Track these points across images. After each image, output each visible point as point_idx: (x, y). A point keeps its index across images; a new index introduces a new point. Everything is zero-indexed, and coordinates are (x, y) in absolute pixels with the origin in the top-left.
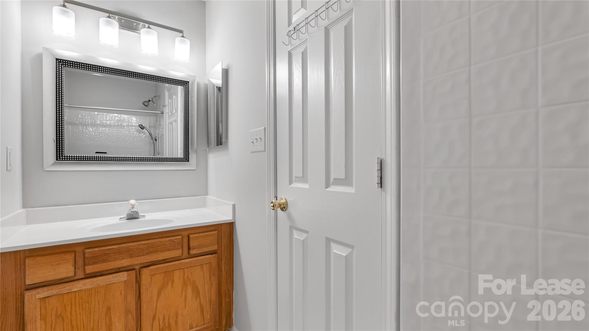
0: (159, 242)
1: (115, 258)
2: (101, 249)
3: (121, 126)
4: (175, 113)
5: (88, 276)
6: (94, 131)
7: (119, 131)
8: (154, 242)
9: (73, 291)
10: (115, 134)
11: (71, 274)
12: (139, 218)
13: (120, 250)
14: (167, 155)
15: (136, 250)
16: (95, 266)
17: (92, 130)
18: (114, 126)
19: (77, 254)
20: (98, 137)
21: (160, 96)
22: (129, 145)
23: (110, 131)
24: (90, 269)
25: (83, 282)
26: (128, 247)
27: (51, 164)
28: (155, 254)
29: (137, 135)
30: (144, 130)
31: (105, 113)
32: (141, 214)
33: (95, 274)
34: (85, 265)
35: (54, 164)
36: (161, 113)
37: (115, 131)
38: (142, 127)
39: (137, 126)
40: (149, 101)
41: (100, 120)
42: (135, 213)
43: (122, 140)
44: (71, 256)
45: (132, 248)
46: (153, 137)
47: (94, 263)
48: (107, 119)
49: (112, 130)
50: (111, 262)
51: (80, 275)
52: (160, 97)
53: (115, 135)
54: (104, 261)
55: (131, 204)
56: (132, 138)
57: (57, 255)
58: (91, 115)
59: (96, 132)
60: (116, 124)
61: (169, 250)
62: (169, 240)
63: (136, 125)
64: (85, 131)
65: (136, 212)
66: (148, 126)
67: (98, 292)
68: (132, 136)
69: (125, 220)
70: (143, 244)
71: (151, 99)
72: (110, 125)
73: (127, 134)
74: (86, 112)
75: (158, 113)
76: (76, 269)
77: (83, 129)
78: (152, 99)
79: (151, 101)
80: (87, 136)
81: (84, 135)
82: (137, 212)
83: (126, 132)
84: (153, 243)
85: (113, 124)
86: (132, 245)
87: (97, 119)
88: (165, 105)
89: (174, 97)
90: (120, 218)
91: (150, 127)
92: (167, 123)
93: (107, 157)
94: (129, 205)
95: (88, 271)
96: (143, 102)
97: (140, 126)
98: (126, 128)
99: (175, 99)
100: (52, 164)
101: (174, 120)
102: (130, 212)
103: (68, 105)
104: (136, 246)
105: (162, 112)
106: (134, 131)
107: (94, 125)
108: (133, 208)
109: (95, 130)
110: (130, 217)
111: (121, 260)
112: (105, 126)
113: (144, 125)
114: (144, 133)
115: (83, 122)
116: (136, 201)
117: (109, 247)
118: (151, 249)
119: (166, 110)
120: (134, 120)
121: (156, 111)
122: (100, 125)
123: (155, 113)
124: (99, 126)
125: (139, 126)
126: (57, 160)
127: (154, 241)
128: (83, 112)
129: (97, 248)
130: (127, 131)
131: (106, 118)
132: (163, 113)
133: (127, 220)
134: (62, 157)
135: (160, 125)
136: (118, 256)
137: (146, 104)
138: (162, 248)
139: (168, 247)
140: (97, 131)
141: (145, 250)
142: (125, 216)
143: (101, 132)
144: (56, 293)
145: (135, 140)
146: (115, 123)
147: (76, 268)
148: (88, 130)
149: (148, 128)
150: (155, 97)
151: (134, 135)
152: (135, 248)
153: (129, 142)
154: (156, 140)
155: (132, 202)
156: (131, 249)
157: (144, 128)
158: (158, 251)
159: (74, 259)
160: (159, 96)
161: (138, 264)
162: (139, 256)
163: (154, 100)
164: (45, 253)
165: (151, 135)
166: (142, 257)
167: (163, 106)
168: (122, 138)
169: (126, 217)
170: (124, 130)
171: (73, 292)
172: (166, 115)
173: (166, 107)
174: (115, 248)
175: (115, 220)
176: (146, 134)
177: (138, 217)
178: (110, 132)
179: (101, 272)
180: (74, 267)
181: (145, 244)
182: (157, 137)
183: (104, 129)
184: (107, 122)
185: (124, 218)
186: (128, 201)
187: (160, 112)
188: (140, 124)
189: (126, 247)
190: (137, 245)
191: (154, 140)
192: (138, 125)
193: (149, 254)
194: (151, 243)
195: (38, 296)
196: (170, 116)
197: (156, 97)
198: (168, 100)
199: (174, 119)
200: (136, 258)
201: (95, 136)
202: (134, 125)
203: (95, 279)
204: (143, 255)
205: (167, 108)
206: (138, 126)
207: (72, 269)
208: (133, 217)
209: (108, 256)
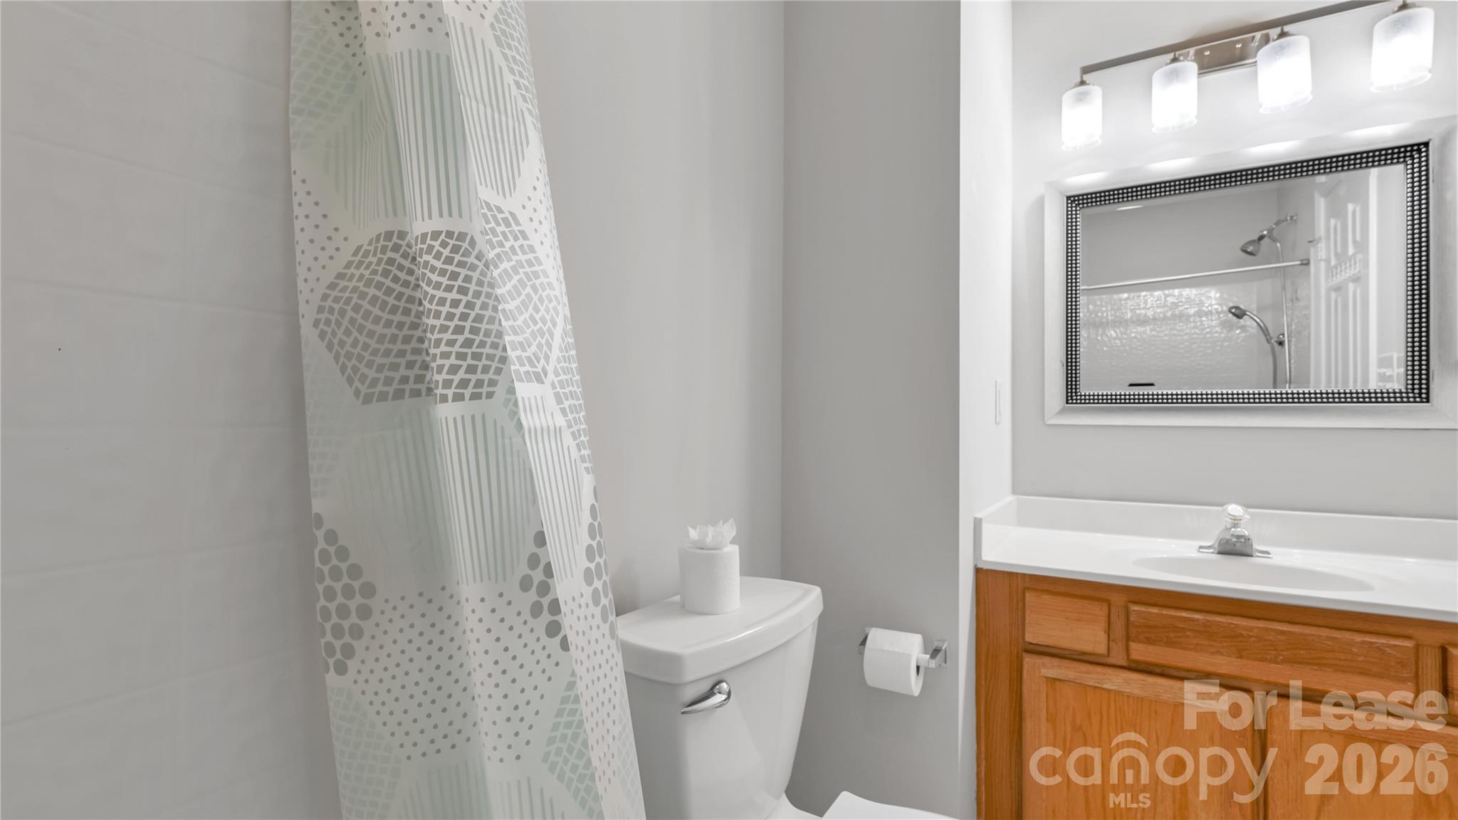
0: (1328, 638)
1: (1197, 644)
2: (1164, 612)
3: (1183, 317)
4: (1354, 255)
5: (1133, 665)
6: (1120, 336)
7: (1176, 329)
8: (1312, 635)
9: (1105, 686)
10: (1166, 338)
11: (1102, 649)
12: (1252, 556)
13: (1210, 627)
14: (1320, 384)
15: (1254, 642)
16: (1151, 648)
17: (1114, 335)
18: (1165, 318)
19: (1113, 609)
20: (1127, 348)
21: (1295, 218)
22: (1202, 362)
23: (1154, 333)
24: (1140, 652)
25: (1125, 675)
26: (1233, 626)
27: (1057, 411)
28: (1315, 670)
29: (1223, 335)
30: (1246, 321)
31: (1143, 291)
32: (1256, 546)
33: (1150, 668)
34: (1128, 638)
35: (1062, 412)
36: (1301, 264)
37: (1166, 332)
38: (1238, 312)
39: (1222, 312)
40: (1261, 238)
41: (1131, 310)
42: (1243, 540)
43: (1182, 351)
44: (1101, 610)
45: (1244, 632)
46: (1272, 335)
47: (1149, 641)
48: (1148, 306)
49: (1158, 329)
50: (1187, 652)
51: (1118, 657)
52: (1296, 220)
53: (1167, 340)
54: (1171, 644)
55: (1230, 514)
56: (1209, 345)
57: (1076, 600)
58: (1113, 302)
59: (1124, 339)
60: (1169, 314)
61: (1362, 673)
62: (1364, 642)
63: (1220, 310)
64: (1102, 338)
65: (1245, 539)
66: (1254, 306)
67: (1156, 712)
68: (1210, 340)
69: (1213, 553)
70: (1275, 631)
71: (1265, 232)
72: (1154, 319)
73: (1195, 336)
74: (1104, 296)
75: (1287, 266)
76: (1111, 642)
77: (1097, 335)
78: (1270, 231)
79: (1266, 239)
80: (1105, 349)
81: (1098, 347)
82: (1249, 539)
83: (1193, 331)
84: (1307, 635)
85: (1161, 315)
86: (1244, 624)
87: (1126, 308)
88: (1316, 237)
89: (1350, 207)
90: (1201, 547)
91: (1260, 309)
92: (1323, 291)
93: (1153, 395)
94: (1227, 517)
95: (1135, 655)
96: (1243, 246)
97: (1233, 310)
98: (1194, 322)
99: (1354, 213)
100: (1057, 414)
101: (1350, 277)
102: (1228, 537)
103: (1088, 286)
104: (1256, 630)
105: (1305, 262)
106: (1215, 327)
107: (1120, 322)
108: (1235, 526)
109: (1122, 335)
110: (1228, 548)
111: (1212, 653)
112: (1143, 321)
113: (1242, 307)
114: (1243, 328)
115: (1097, 320)
116: (1245, 509)
117: (1184, 614)
118: (1302, 652)
119: (1321, 253)
120: (1213, 298)
121: (1283, 262)
122: (1133, 322)
123: (1280, 267)
124: (1130, 324)
125: (1231, 312)
126: (1067, 403)
127: (1312, 633)
128: (1096, 297)
129: (1156, 608)
130: (1198, 328)
131: (1146, 303)
132: (1308, 264)
133: (1219, 553)
134: (1076, 396)
135: (1297, 299)
136: (1206, 643)
137: (1250, 250)
138: (1340, 660)
139: (1361, 661)
140: (1124, 336)
141: (1282, 651)
142: (1214, 544)
143: (1135, 337)
144: (1073, 677)
145: (1218, 348)
146: (1167, 311)
147: (1111, 639)
148: (1107, 336)
149: (1255, 313)
150: (1277, 224)
151: (1216, 335)
152: (1253, 636)
153: (1201, 354)
154: (1281, 343)
155: (1235, 509)
156: (1241, 635)
157: (1245, 314)
158: (1325, 665)
159: (1107, 619)
160: (1292, 218)
161: (1260, 680)
162: (1263, 660)
163: (1275, 233)
164: (1056, 590)
165: (1264, 331)
166: (1272, 665)
167: (1310, 242)
168: (1181, 346)
169: (1216, 546)
170: (1189, 326)
171: (1104, 689)
172: (1318, 270)
173: (1319, 245)
174: (1198, 620)
175: (1187, 549)
176: (1248, 329)
177: (1248, 551)
178: (1154, 336)
179: (1163, 666)
180: (1107, 636)
181: (1283, 633)
182: (1283, 335)
183: (1140, 329)
184: (1148, 311)
185: (1209, 547)
186: (1221, 505)
187: (1299, 263)
188: (1231, 305)
189: (1226, 625)
190: (1257, 628)
191: (1276, 345)
192: (1225, 308)
193: (1295, 665)
194: (1301, 634)
195: (1045, 672)
196: (1336, 267)
197: (1283, 221)
198: (1328, 222)
199: (1351, 272)
200: (1256, 663)
201: (1122, 348)
202: (1214, 311)
203: (1151, 680)
204: (1276, 662)
205: (1322, 245)
206: (1228, 312)
207: (1102, 637)
208: (1235, 548)
209: (1180, 634)
